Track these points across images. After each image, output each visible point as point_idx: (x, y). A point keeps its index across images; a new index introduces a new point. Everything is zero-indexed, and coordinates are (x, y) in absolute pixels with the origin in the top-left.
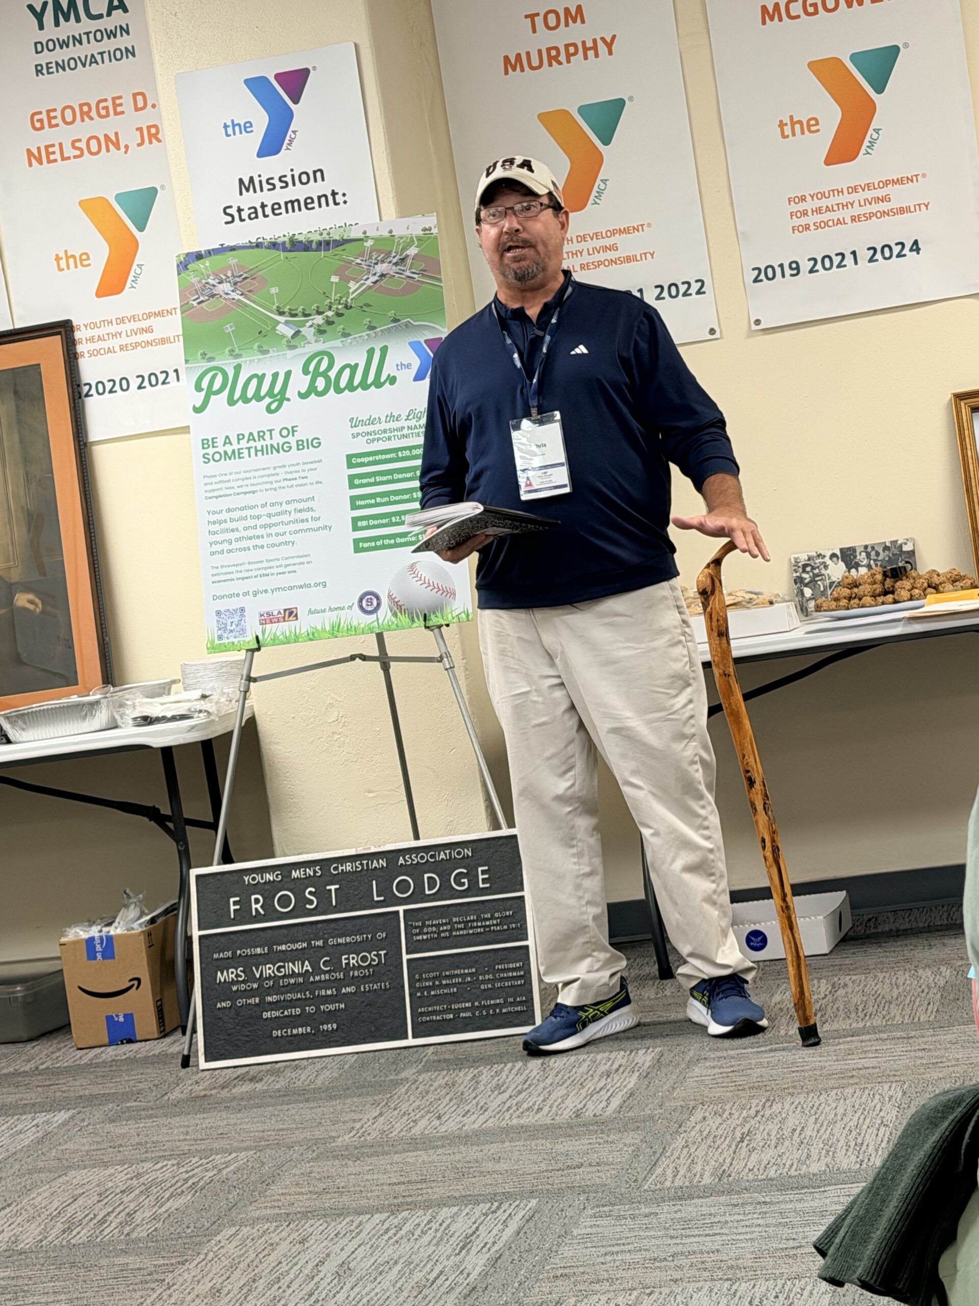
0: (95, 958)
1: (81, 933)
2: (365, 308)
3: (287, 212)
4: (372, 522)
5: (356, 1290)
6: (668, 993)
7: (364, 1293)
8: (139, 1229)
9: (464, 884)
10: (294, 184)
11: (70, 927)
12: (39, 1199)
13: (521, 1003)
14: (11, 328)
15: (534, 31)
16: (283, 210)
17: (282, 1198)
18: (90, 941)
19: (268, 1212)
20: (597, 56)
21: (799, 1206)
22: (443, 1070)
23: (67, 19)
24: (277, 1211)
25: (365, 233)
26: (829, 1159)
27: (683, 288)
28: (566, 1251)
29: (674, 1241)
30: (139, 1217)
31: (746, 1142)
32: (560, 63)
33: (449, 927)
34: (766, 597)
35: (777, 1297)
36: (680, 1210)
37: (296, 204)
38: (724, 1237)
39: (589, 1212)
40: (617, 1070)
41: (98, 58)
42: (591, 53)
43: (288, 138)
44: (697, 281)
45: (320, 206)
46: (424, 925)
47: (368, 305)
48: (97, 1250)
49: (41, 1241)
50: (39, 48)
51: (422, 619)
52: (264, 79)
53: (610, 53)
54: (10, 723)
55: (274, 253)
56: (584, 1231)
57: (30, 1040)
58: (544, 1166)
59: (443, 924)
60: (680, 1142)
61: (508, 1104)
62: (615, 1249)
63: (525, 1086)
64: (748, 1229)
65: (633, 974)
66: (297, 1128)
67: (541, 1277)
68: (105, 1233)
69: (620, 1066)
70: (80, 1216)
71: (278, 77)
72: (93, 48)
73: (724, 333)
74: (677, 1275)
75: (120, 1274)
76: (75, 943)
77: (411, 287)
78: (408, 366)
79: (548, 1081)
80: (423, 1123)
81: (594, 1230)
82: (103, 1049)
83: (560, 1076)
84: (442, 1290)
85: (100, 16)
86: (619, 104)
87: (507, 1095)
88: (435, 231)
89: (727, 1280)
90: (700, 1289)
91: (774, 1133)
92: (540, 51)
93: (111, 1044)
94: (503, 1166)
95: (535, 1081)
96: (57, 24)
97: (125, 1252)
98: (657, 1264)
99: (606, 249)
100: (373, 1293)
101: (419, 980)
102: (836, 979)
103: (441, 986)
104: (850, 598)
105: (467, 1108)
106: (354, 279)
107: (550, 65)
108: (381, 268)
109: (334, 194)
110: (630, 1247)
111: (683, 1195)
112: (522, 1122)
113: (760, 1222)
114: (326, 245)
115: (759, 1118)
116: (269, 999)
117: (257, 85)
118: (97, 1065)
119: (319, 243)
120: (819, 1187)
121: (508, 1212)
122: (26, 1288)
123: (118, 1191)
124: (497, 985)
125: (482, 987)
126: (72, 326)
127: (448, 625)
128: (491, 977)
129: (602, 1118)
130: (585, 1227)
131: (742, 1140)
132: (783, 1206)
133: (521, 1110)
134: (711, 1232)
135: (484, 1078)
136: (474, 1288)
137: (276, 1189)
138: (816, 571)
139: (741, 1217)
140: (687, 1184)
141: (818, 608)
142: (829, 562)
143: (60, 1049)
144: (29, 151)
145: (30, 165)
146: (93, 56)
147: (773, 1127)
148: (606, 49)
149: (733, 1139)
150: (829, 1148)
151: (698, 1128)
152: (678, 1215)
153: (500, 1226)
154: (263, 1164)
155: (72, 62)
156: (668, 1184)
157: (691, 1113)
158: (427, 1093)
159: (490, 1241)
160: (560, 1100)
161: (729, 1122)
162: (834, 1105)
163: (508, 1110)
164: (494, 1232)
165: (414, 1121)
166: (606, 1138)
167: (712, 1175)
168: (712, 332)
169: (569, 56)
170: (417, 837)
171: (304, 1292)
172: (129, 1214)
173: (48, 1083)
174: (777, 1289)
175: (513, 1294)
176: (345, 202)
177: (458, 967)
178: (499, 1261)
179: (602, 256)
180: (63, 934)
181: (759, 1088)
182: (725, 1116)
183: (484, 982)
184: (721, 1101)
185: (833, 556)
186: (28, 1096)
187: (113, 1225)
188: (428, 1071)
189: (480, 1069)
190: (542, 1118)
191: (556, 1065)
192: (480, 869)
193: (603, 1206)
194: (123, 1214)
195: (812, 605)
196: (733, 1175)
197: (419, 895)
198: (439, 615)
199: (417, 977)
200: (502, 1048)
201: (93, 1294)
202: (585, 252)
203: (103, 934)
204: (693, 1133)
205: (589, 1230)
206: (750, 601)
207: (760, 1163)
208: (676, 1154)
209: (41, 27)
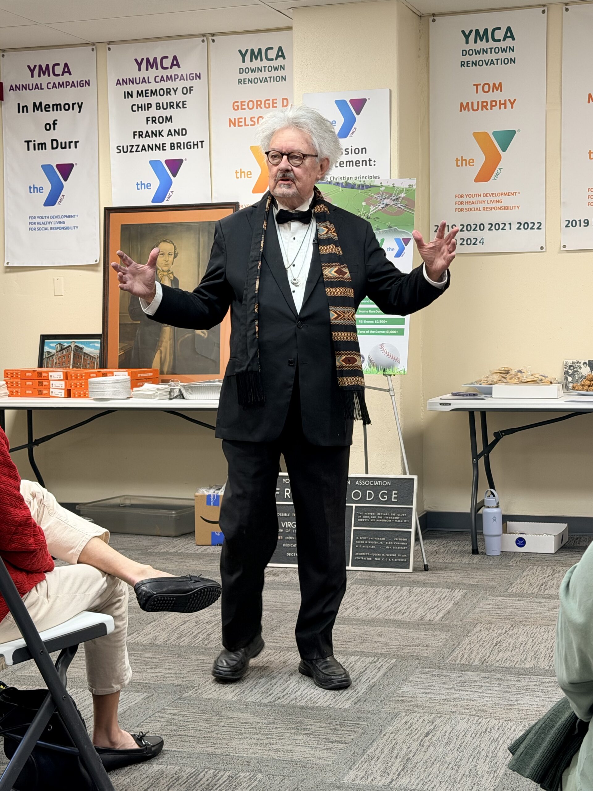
0: (210, 504)
1: (205, 492)
2: (376, 219)
3: (347, 166)
4: (365, 322)
5: (306, 691)
6: (475, 562)
7: (309, 693)
8: (212, 643)
9: (385, 498)
10: (352, 153)
11: (200, 488)
12: (168, 620)
13: (404, 558)
14: (210, 202)
15: (477, 92)
16: (345, 165)
17: (279, 638)
18: (209, 496)
19: (271, 644)
20: (505, 108)
21: (517, 683)
22: (363, 584)
23: (256, 59)
24: (275, 644)
25: (381, 183)
26: (535, 662)
27: (531, 225)
28: (405, 688)
29: (456, 692)
30: (212, 636)
31: (498, 646)
32: (487, 109)
33: (375, 517)
34: (549, 379)
35: (498, 729)
36: (461, 676)
37: (351, 163)
38: (479, 694)
39: (419, 670)
40: (444, 598)
41: (268, 79)
42: (503, 106)
43: (352, 131)
44: (538, 223)
45: (362, 165)
46: (364, 515)
47: (378, 218)
48: (191, 650)
49: (167, 641)
50: (241, 71)
51: (382, 370)
52: (344, 101)
53: (512, 107)
54: (185, 390)
55: (337, 187)
56: (415, 679)
57: (176, 537)
58: (401, 643)
59: (373, 515)
60: (467, 641)
61: (390, 607)
62: (428, 691)
63: (400, 599)
64: (491, 692)
65: (460, 549)
66: (291, 603)
67: (391, 699)
68: (196, 642)
69: (446, 596)
70: (186, 631)
71: (351, 101)
72: (266, 74)
73: (547, 250)
74: (454, 709)
75: (200, 664)
76: (202, 496)
77: (400, 212)
78: (393, 250)
79: (411, 599)
80: (350, 610)
81: (419, 680)
82: (208, 547)
83: (417, 597)
84: (345, 698)
85: (272, 60)
86: (513, 133)
87: (390, 602)
88: (414, 187)
89: (477, 716)
90: (463, 719)
91: (512, 644)
92: (478, 102)
93: (213, 544)
94: (383, 639)
95: (405, 598)
96: (251, 61)
97: (203, 653)
98: (446, 702)
99: (496, 201)
100: (313, 695)
101: (358, 540)
102: (555, 568)
103: (368, 544)
104: (589, 386)
105: (371, 606)
106: (373, 205)
107: (482, 109)
108: (386, 201)
109: (370, 160)
110: (434, 691)
111: (464, 668)
112: (395, 618)
113: (497, 689)
114: (362, 187)
115: (505, 635)
116: (287, 538)
117: (341, 104)
118: (205, 555)
119: (359, 186)
120: (528, 675)
121: (382, 663)
122: (157, 664)
123: (205, 622)
124: (394, 548)
125: (387, 547)
126: (239, 205)
127: (394, 375)
128: (392, 543)
129: (433, 622)
130: (416, 677)
131: (496, 645)
132: (510, 682)
133: (396, 611)
134: (474, 690)
135: (381, 592)
136: (359, 700)
137: (276, 633)
138: (575, 370)
139: (489, 685)
140: (467, 663)
141: (573, 388)
142: (582, 366)
143: (188, 544)
144: (230, 120)
145: (230, 126)
146: (266, 78)
147: (512, 641)
148: (510, 105)
149: (492, 643)
150: (536, 656)
151: (476, 635)
152: (460, 679)
153: (376, 670)
154: (273, 619)
155: (256, 80)
156: (458, 662)
157: (475, 627)
158: (354, 595)
159: (371, 677)
160: (414, 610)
161: (491, 634)
162: (543, 634)
163: (390, 610)
164: (374, 673)
165: (345, 609)
166: (433, 633)
167: (479, 660)
168: (542, 248)
169: (492, 106)
170: (367, 473)
171: (282, 688)
172: (208, 635)
173: (180, 561)
174: (499, 725)
175: (377, 706)
176: (375, 165)
177: (377, 537)
178: (373, 688)
179: (494, 205)
180: (197, 491)
181: (509, 619)
182: (490, 631)
183: (388, 545)
184: (490, 622)
185: (585, 363)
186: (170, 566)
187: (200, 639)
188: (356, 584)
189: (380, 587)
190: (405, 618)
191: (416, 591)
192: (394, 492)
193: (426, 668)
194: (205, 634)
195: (571, 385)
196: (489, 662)
197: (363, 500)
198: (391, 370)
199: (357, 538)
200: (392, 578)
201: (186, 672)
202: (486, 202)
203: (215, 494)
204: (474, 637)
205: (417, 679)
206: (541, 380)
207: (503, 657)
208: (464, 647)
209: (244, 61)
